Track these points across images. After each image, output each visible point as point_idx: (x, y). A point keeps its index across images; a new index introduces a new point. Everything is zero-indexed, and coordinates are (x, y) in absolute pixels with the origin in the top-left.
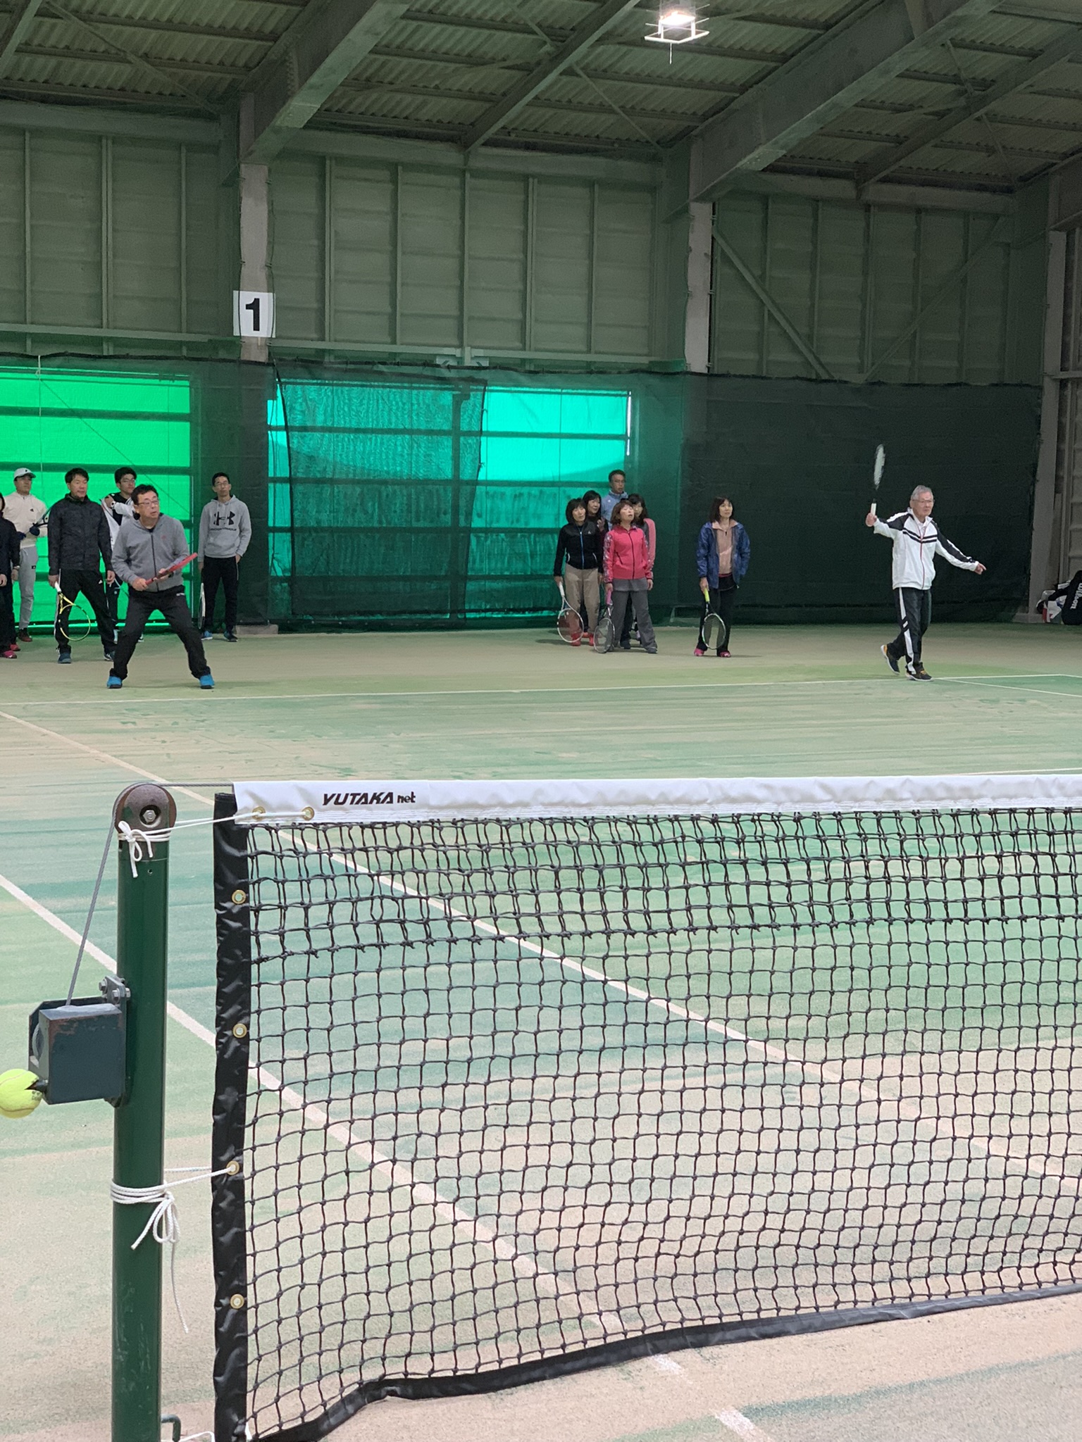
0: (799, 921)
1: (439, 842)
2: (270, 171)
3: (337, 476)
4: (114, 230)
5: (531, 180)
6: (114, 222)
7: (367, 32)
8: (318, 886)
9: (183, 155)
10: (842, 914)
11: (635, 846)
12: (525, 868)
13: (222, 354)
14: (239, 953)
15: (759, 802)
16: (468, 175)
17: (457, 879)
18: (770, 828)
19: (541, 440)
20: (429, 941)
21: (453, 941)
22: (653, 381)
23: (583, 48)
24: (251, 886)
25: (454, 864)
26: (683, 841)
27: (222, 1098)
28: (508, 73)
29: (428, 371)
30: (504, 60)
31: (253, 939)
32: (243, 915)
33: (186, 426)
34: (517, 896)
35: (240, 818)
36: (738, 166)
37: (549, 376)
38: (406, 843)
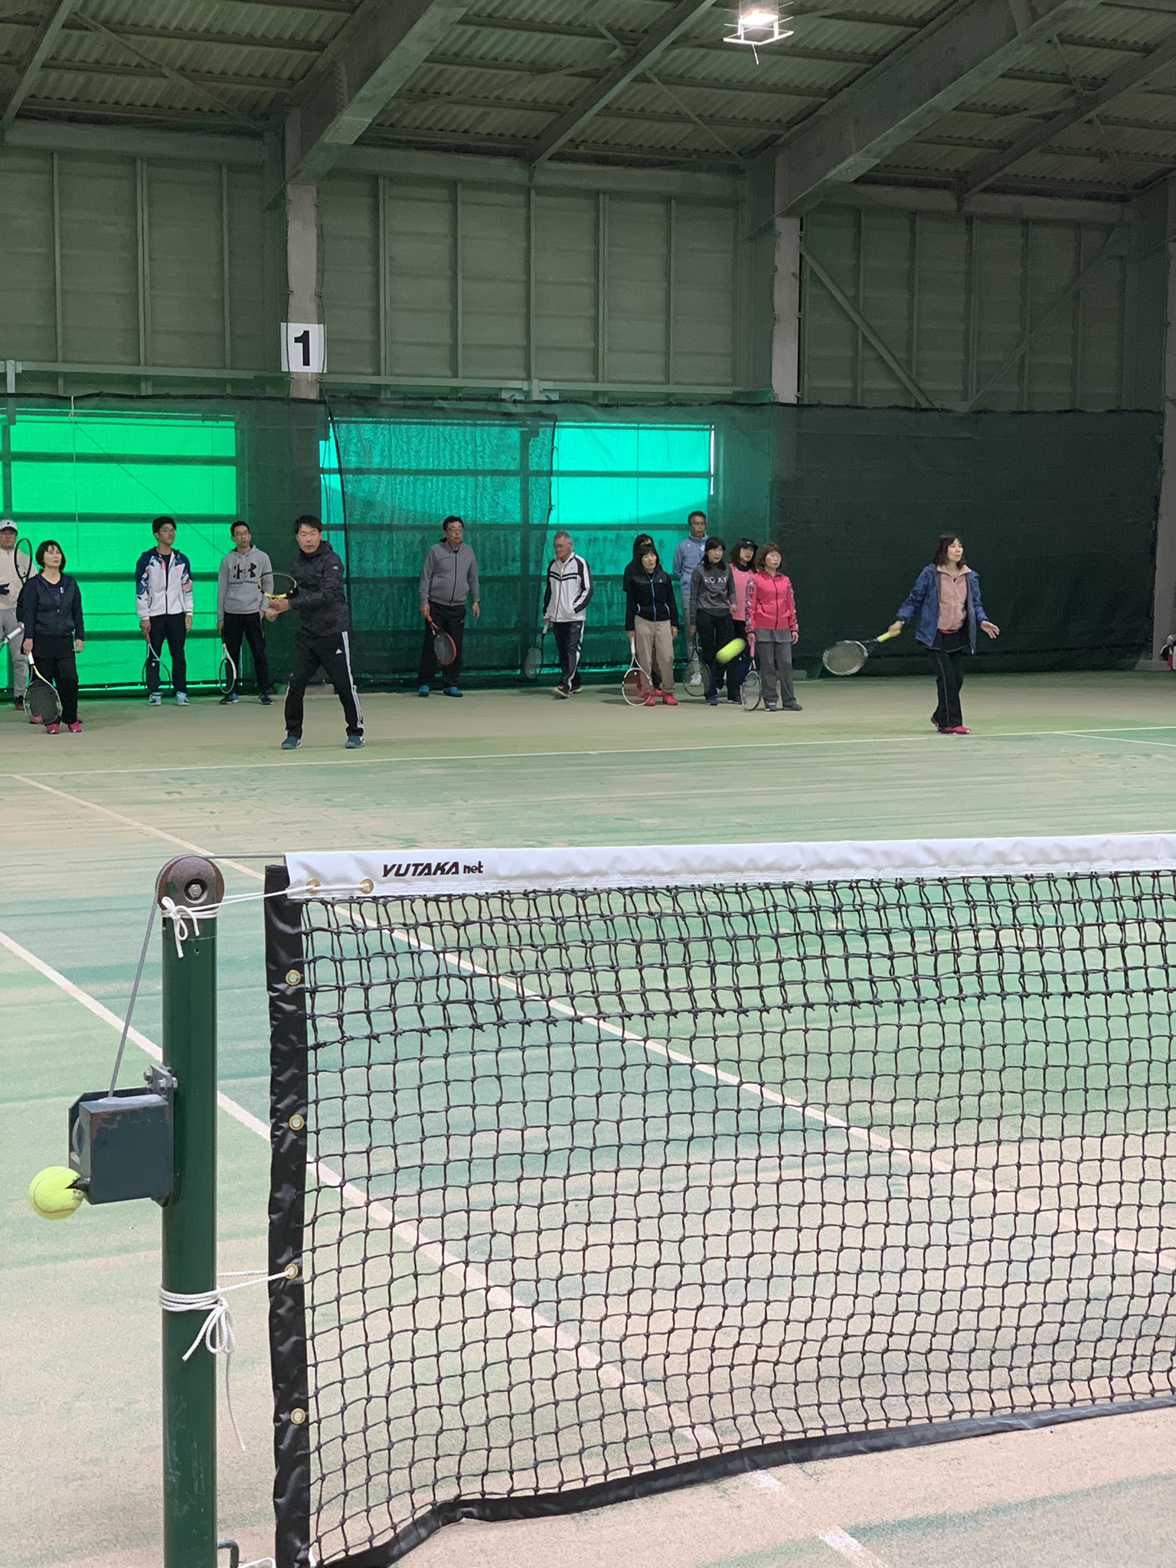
0: (903, 997)
1: (509, 915)
2: (318, 192)
3: (395, 522)
4: (150, 259)
5: (601, 196)
6: (150, 251)
7: (420, 39)
8: (378, 966)
9: (225, 176)
10: (950, 988)
11: (723, 917)
12: (604, 943)
13: (269, 392)
14: (294, 1038)
15: (856, 867)
16: (533, 192)
17: (530, 955)
18: (870, 897)
19: (616, 480)
20: (500, 1022)
21: (526, 1022)
22: (738, 413)
23: (657, 52)
24: (306, 966)
25: (526, 940)
26: (775, 911)
27: (278, 1195)
28: (577, 79)
29: (492, 407)
30: (571, 66)
31: (309, 1022)
32: (298, 997)
33: (231, 471)
34: (595, 973)
35: (293, 892)
36: (828, 176)
37: (624, 411)
38: (474, 917)
